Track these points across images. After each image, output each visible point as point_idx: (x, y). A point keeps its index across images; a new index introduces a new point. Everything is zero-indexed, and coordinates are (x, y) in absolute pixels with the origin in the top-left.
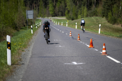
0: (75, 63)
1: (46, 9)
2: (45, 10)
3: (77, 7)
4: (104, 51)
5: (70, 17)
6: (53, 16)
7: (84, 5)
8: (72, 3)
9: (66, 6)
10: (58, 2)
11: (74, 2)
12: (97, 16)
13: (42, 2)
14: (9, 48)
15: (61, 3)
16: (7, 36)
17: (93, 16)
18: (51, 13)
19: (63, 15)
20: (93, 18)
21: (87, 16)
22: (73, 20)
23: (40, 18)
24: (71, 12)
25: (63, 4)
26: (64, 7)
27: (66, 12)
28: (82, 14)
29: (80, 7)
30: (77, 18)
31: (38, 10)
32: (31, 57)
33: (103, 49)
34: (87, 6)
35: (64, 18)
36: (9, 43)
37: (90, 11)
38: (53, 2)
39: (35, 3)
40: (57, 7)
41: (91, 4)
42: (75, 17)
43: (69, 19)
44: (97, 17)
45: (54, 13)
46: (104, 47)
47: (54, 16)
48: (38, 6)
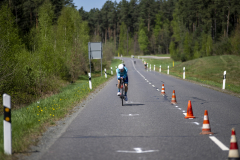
0: (139, 150)
1: (132, 40)
2: (130, 41)
3: (194, 34)
4: (206, 126)
5: (179, 56)
6: (145, 54)
7: (206, 32)
8: (184, 27)
9: (172, 34)
10: (157, 26)
11: (187, 26)
12: (230, 53)
13: (125, 26)
14: (8, 119)
15: (161, 26)
16: (4, 95)
17: (222, 53)
18: (142, 47)
19: (165, 51)
20: (221, 57)
21: (211, 54)
22: (184, 60)
23: (121, 58)
24: (181, 45)
25: (166, 30)
26: (167, 35)
27: (172, 44)
28: (202, 50)
29: (198, 35)
30: (192, 57)
31: (118, 42)
32: (61, 137)
33: (204, 122)
34: (213, 34)
35: (167, 57)
36: (7, 110)
37: (217, 44)
38: (146, 25)
39: (112, 28)
40: (153, 36)
41: (220, 30)
42: (188, 56)
43: (175, 60)
44: (230, 57)
45: (149, 47)
46: (205, 118)
47: (148, 53)
48: (118, 33)
